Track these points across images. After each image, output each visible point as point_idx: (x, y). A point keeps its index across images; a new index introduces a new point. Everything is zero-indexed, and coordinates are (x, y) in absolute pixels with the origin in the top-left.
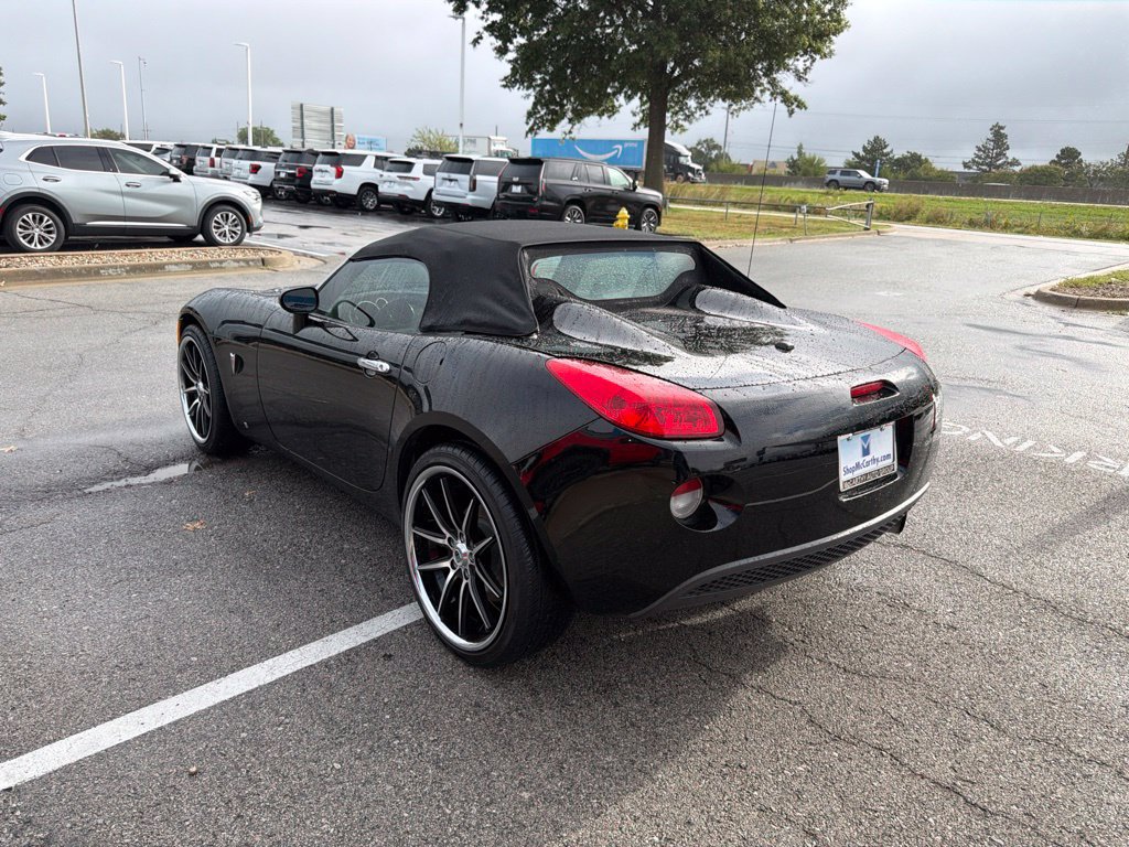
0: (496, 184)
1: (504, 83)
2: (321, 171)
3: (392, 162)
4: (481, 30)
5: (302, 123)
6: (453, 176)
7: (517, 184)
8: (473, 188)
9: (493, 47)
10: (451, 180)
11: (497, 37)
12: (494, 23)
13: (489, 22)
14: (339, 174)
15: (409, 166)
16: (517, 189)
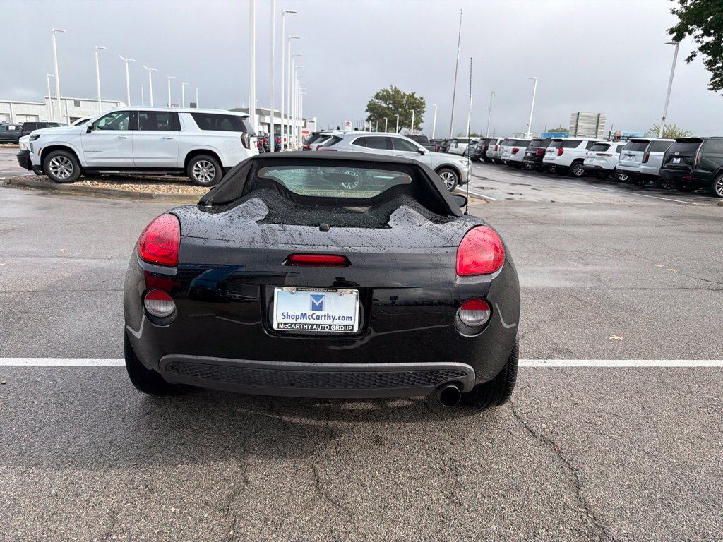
0: (662, 158)
1: (712, 86)
2: (550, 151)
3: (596, 144)
4: (696, 50)
5: (577, 125)
6: (632, 152)
7: (677, 157)
8: (646, 160)
9: (704, 61)
10: (630, 155)
11: (709, 54)
12: (707, 43)
13: (704, 44)
14: (560, 153)
15: (607, 147)
16: (677, 161)
